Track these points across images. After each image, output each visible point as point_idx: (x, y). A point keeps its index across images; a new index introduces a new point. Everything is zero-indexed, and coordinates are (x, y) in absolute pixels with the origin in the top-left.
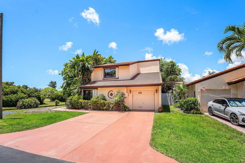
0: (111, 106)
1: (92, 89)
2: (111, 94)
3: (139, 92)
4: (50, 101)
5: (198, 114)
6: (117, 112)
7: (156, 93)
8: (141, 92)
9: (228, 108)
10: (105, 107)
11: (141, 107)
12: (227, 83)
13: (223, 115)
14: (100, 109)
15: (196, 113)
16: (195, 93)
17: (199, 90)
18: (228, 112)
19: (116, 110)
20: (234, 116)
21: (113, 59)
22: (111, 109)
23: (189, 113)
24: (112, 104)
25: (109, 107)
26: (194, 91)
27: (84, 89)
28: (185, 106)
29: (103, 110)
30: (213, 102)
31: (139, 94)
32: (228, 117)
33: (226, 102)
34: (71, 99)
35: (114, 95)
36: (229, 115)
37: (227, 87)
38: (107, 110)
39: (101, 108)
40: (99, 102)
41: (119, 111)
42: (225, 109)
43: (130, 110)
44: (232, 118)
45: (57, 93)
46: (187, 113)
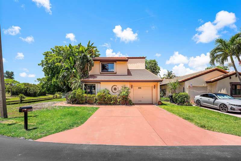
0: (118, 100)
1: (94, 84)
2: (115, 89)
3: (139, 87)
4: (10, 95)
5: (190, 105)
6: (124, 106)
7: (154, 88)
8: (140, 87)
9: (217, 100)
10: (113, 102)
11: (141, 101)
12: (206, 82)
13: (213, 106)
14: (106, 104)
15: (188, 105)
16: (184, 89)
17: (188, 87)
18: (218, 104)
19: (123, 104)
20: (224, 106)
21: (98, 52)
22: (118, 103)
23: (182, 105)
24: (119, 98)
25: (117, 101)
26: (184, 88)
27: (86, 83)
28: (179, 100)
29: (110, 104)
30: (200, 96)
31: (139, 89)
32: (217, 107)
33: (215, 96)
34: (75, 94)
35: (117, 89)
36: (219, 105)
37: (206, 85)
38: (114, 104)
39: (109, 102)
40: (106, 97)
41: (127, 105)
42: (214, 101)
43: (134, 104)
44: (222, 107)
45: (20, 86)
46: (181, 105)
